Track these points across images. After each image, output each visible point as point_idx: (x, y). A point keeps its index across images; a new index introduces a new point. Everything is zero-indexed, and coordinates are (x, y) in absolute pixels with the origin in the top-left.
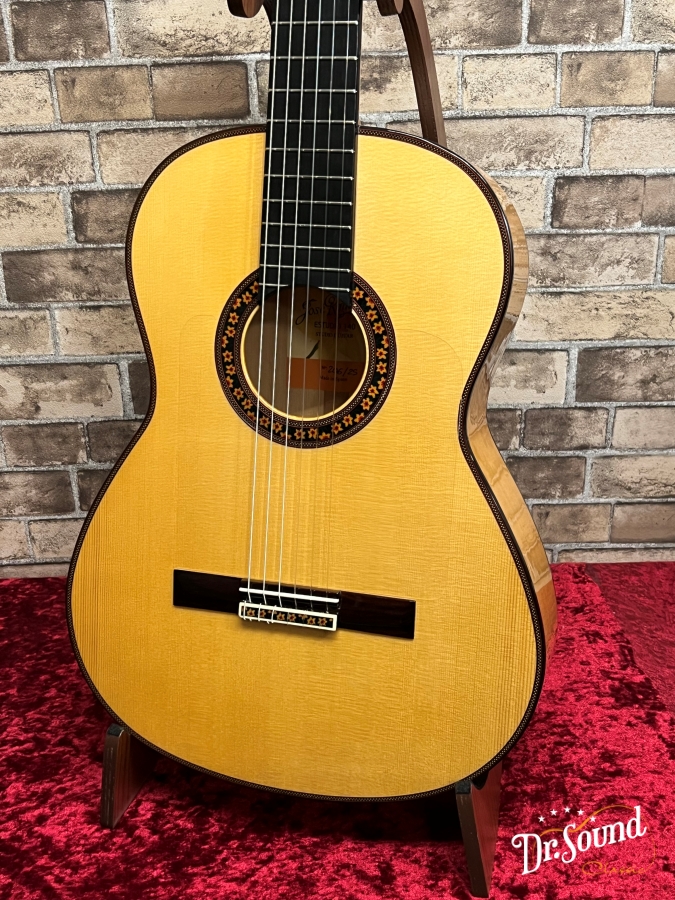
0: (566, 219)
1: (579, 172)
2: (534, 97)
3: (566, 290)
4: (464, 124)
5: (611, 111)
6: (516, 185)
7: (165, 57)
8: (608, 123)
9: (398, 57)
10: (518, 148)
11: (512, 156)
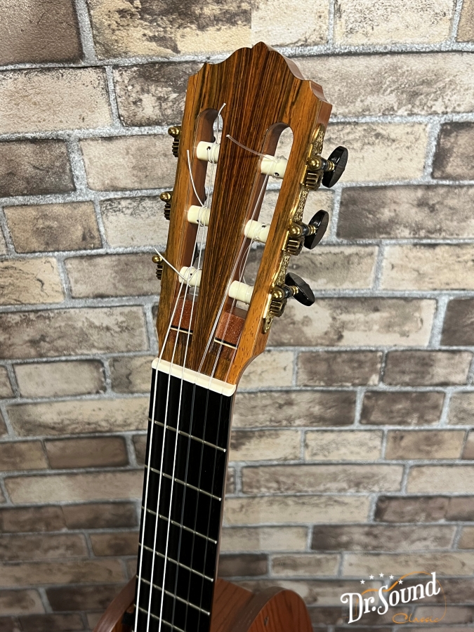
0: (386, 517)
1: (397, 494)
2: (363, 454)
3: (382, 552)
4: (305, 469)
5: (426, 462)
6: (346, 500)
7: (54, 435)
8: (424, 469)
9: (251, 432)
10: (349, 481)
11: (345, 485)
